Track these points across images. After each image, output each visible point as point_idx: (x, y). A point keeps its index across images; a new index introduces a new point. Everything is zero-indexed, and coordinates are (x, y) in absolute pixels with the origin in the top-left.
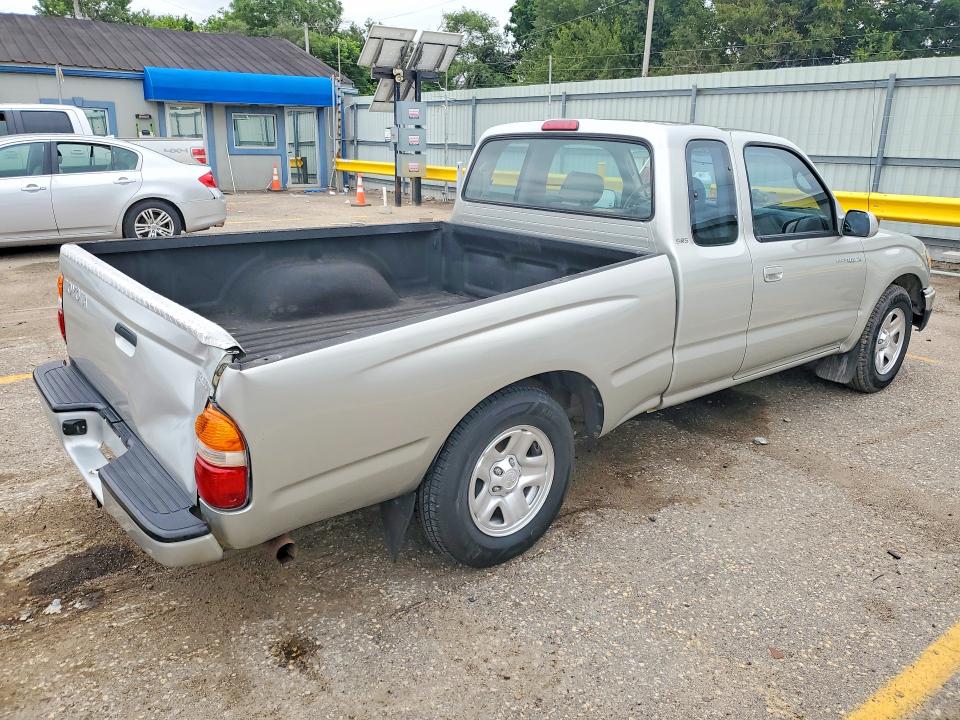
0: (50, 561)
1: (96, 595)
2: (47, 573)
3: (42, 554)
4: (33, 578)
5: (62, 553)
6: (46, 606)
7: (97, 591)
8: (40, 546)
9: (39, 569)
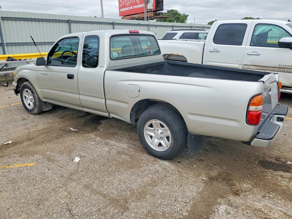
0: (281, 173)
1: (278, 159)
2: (284, 171)
3: (281, 176)
4: (289, 172)
5: (276, 173)
6: (290, 164)
7: (276, 160)
8: (280, 179)
9: (286, 173)
